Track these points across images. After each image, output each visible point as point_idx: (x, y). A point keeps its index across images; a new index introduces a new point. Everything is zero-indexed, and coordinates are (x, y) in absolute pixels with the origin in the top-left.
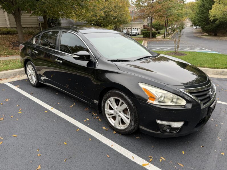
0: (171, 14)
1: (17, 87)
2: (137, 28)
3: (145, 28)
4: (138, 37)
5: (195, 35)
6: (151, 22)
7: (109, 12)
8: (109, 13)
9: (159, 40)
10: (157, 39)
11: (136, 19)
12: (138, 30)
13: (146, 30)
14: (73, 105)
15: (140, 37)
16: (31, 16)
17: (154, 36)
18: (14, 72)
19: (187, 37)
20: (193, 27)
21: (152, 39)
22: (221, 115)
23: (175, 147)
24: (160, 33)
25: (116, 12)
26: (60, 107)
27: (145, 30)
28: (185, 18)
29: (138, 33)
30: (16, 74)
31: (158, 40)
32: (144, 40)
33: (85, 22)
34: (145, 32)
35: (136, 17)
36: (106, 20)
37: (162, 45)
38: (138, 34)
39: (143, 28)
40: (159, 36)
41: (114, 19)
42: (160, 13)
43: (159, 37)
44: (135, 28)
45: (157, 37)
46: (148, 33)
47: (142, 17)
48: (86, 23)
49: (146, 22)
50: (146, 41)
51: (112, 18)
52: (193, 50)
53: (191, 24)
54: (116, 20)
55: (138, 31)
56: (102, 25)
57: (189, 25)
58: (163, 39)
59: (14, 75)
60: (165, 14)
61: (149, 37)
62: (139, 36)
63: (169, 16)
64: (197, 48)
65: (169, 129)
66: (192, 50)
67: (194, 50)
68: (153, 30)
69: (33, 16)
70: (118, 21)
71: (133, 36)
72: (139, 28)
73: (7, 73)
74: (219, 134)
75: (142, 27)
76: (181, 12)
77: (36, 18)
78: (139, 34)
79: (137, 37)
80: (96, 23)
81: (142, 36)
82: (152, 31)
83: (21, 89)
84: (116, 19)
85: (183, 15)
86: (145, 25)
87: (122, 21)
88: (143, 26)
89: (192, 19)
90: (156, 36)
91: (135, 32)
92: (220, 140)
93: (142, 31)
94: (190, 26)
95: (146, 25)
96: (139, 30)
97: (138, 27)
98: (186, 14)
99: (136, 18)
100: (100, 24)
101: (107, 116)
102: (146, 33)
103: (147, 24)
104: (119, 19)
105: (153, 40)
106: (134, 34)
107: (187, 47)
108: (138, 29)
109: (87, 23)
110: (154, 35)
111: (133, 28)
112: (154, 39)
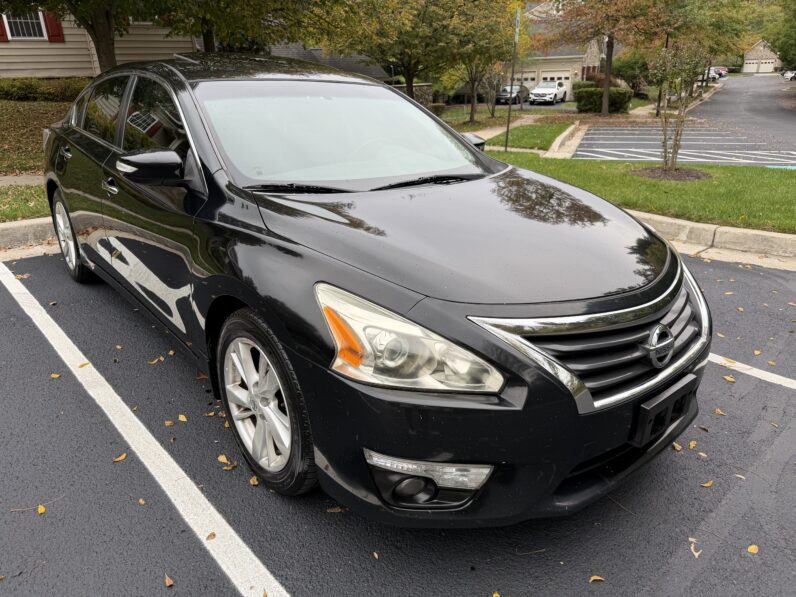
0: (685, 23)
1: (21, 280)
2: (559, 78)
3: (587, 79)
4: (560, 112)
5: (787, 104)
6: (610, 55)
7: (444, 18)
8: (445, 23)
9: (634, 122)
10: (627, 118)
11: (548, 45)
12: (560, 85)
13: (592, 86)
14: (167, 356)
15: (569, 109)
16: (167, 36)
17: (621, 108)
18: (38, 226)
19: (754, 111)
20: (783, 75)
21: (611, 117)
22: (754, 437)
23: (473, 569)
24: (646, 95)
25: (469, 18)
26: (115, 361)
27: (588, 86)
28: (747, 38)
29: (560, 96)
30: (46, 233)
31: (630, 122)
32: (577, 123)
33: (363, 57)
34: (586, 92)
35: (550, 36)
36: (433, 49)
37: (639, 140)
38: (563, 100)
39: (579, 77)
40: (640, 108)
41: (462, 43)
42: (642, 18)
43: (641, 111)
44: (552, 79)
45: (631, 112)
46: (596, 94)
47: (572, 38)
48: (364, 61)
49: (593, 56)
50: (585, 123)
51: (456, 40)
52: (755, 159)
53: (778, 63)
54: (470, 46)
55: (563, 89)
56: (420, 67)
57: (770, 67)
58: (650, 120)
59: (35, 235)
60: (663, 24)
61: (600, 111)
62: (563, 106)
63: (676, 29)
64: (774, 153)
65: (425, 490)
66: (750, 159)
67: (758, 159)
68: (616, 86)
69: (175, 38)
70: (479, 51)
71: (543, 107)
72: (567, 78)
73: (13, 229)
74: (703, 526)
75: (576, 74)
76: (734, 14)
77: (190, 45)
78: (567, 99)
79: (554, 111)
80: (401, 60)
81: (573, 107)
82: (612, 88)
83: (27, 287)
84: (468, 42)
85: (738, 27)
86: (589, 68)
87: (492, 52)
88: (583, 68)
89: (774, 41)
90: (626, 109)
91: (549, 91)
92: (697, 555)
93: (575, 87)
94: (772, 70)
95: (594, 68)
96: (567, 87)
97: (563, 75)
98: (758, 24)
99: (552, 42)
100: (413, 62)
101: (235, 412)
102: (591, 95)
103: (597, 64)
104: (481, 43)
105: (611, 120)
106: (547, 98)
107: (735, 149)
108: (563, 81)
109: (368, 59)
110: (618, 105)
111: (545, 79)
112: (618, 118)
